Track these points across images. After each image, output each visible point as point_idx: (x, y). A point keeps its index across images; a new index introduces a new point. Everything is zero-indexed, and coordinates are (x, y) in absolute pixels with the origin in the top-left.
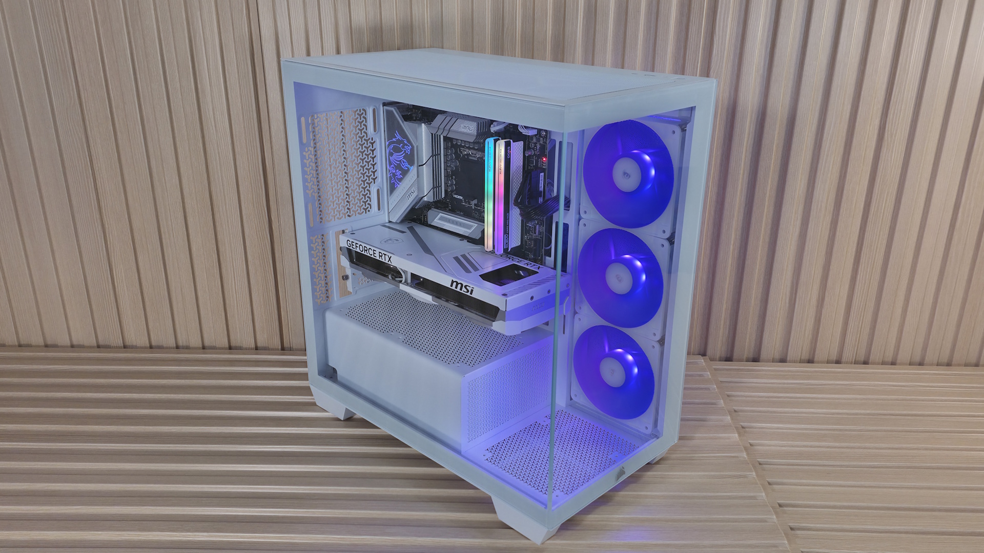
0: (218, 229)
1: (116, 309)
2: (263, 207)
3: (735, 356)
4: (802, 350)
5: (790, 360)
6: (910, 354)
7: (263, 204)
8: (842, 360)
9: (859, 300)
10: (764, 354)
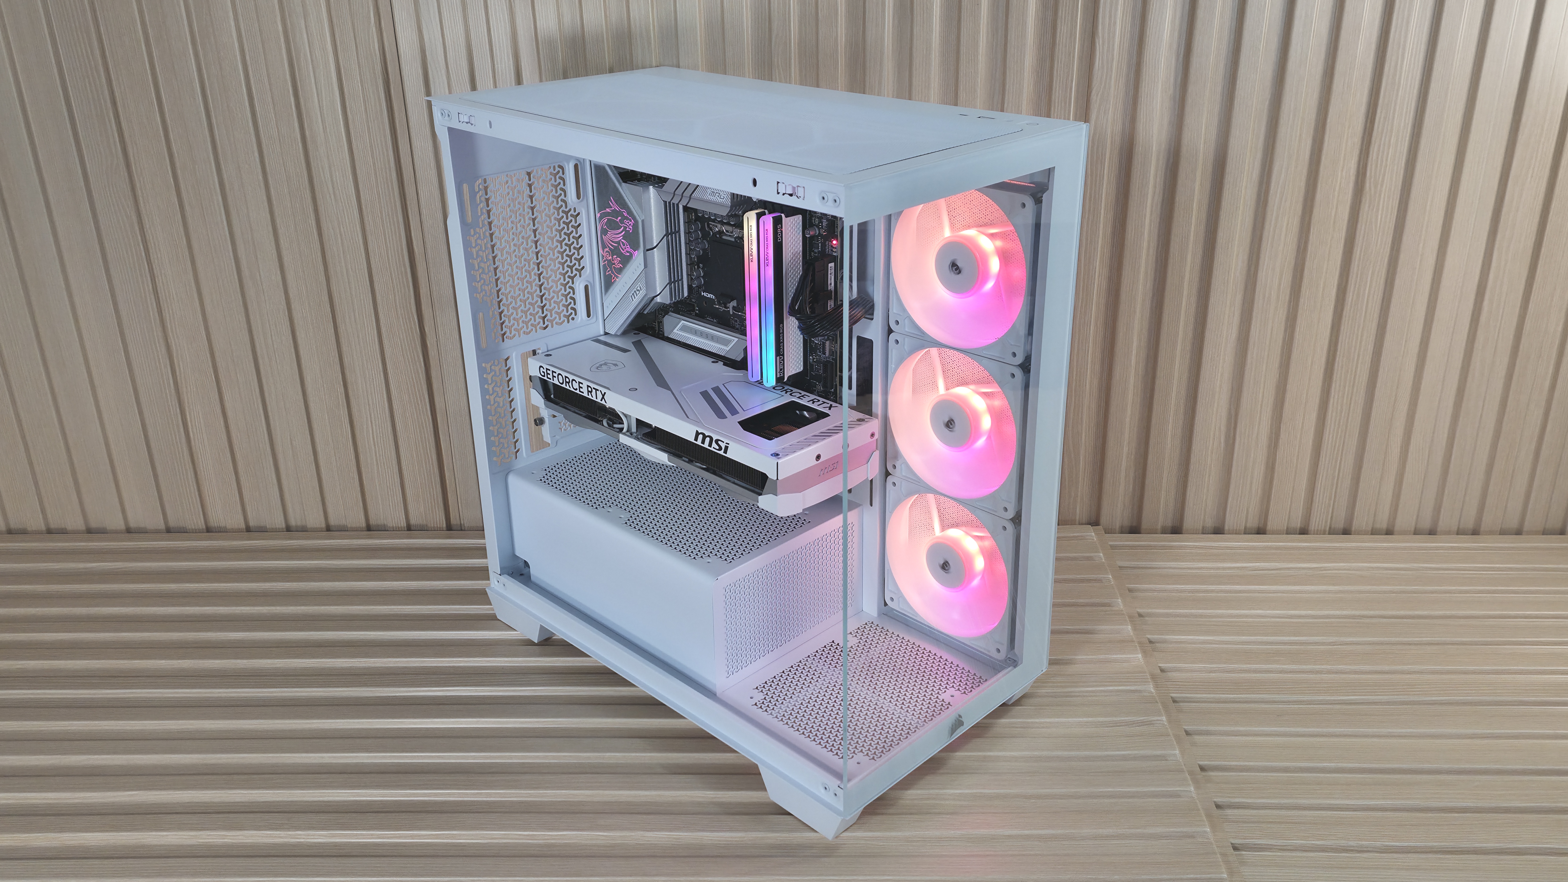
0: (345, 348)
1: (192, 473)
2: (412, 313)
3: (1145, 525)
4: (1247, 513)
5: (1229, 530)
6: (1415, 517)
7: (411, 308)
8: (1310, 528)
9: (1333, 436)
10: (1188, 523)
